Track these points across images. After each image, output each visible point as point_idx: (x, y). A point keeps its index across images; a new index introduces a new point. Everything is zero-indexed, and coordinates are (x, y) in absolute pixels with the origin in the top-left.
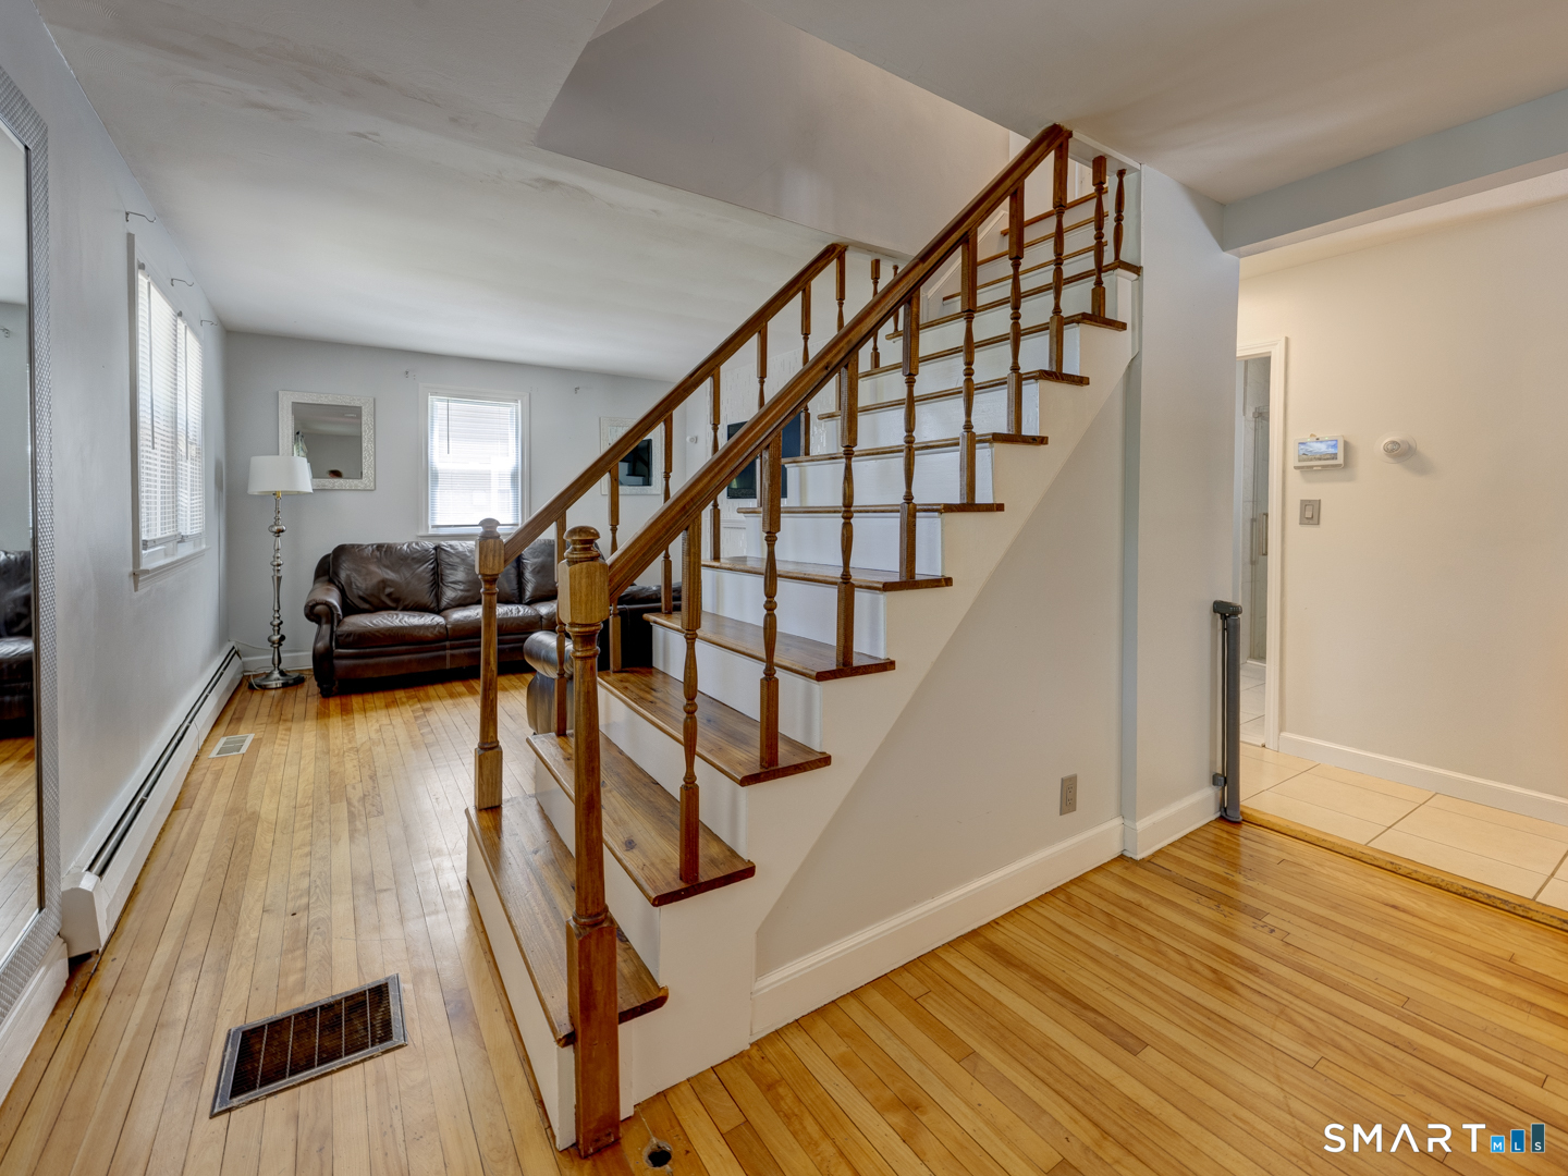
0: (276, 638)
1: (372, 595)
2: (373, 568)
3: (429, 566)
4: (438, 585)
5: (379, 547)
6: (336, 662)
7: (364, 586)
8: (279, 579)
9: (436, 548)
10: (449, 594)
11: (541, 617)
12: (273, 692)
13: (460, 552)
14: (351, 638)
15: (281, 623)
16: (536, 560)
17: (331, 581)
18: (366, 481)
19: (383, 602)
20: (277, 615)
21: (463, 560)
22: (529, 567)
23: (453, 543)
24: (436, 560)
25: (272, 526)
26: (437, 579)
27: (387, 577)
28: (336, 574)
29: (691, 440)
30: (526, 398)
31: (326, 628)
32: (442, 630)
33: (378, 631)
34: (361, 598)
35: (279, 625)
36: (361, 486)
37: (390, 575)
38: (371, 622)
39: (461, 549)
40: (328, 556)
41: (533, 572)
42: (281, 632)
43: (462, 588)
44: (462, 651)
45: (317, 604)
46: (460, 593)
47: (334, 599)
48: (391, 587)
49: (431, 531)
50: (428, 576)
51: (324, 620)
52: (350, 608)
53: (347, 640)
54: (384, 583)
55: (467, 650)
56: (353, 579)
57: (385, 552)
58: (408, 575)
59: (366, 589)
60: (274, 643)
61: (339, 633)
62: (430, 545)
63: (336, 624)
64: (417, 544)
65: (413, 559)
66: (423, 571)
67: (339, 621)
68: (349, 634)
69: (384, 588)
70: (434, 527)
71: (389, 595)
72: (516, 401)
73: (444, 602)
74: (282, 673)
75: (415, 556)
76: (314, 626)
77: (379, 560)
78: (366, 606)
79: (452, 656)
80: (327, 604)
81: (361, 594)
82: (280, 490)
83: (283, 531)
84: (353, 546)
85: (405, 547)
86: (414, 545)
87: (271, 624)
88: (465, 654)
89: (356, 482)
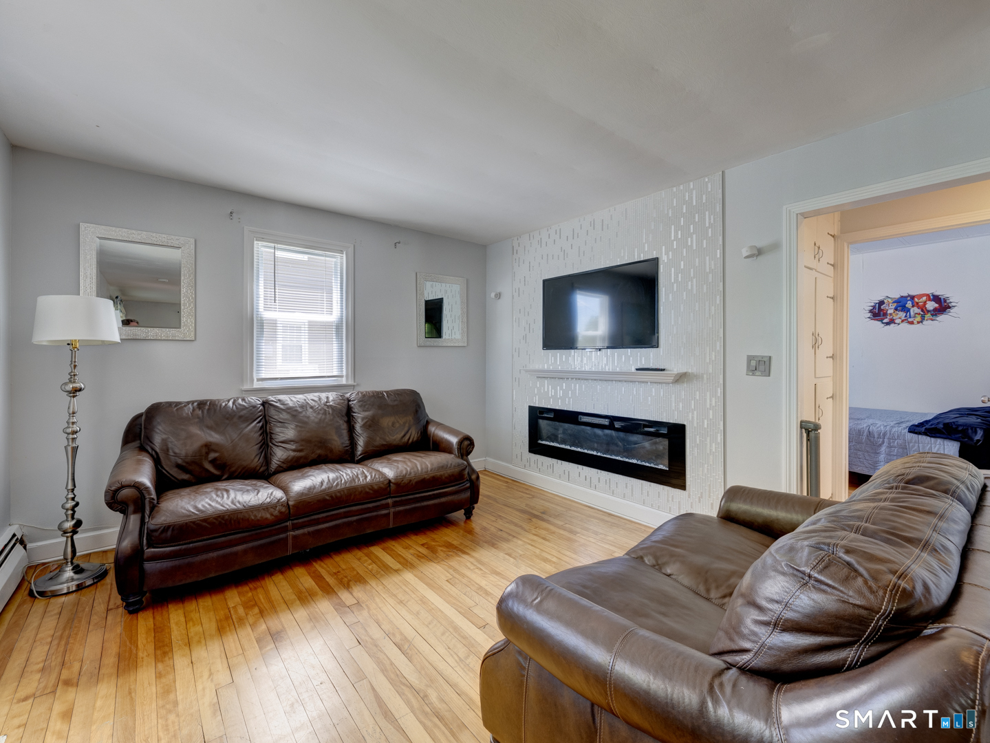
0: (69, 525)
1: (193, 462)
2: (195, 430)
3: (256, 425)
4: (268, 446)
5: (201, 404)
6: (148, 566)
7: (183, 453)
8: (75, 450)
9: (264, 404)
10: (279, 455)
11: (390, 481)
12: (63, 599)
13: (290, 408)
14: (169, 533)
15: (77, 504)
16: (367, 414)
17: (142, 449)
18: (186, 330)
19: (207, 470)
20: (71, 496)
21: (294, 416)
22: (359, 420)
23: (282, 397)
24: (265, 416)
25: (66, 384)
26: (266, 439)
27: (210, 439)
28: (149, 439)
29: (496, 295)
30: (351, 250)
31: (134, 519)
32: (283, 510)
33: (205, 520)
34: (178, 466)
35: (73, 509)
36: (181, 337)
37: (215, 437)
38: (196, 507)
39: (291, 404)
40: (138, 417)
41: (364, 426)
42: (76, 516)
43: (294, 447)
44: (306, 530)
45: (123, 487)
46: (292, 454)
47: (145, 478)
48: (215, 451)
49: (257, 385)
50: (256, 437)
51: (131, 508)
52: (165, 484)
53: (163, 535)
54: (208, 447)
55: (311, 529)
56: (170, 445)
57: (207, 410)
58: (235, 436)
59: (186, 456)
60: (65, 532)
61: (152, 527)
62: (256, 400)
63: (147, 512)
64: (243, 400)
65: (241, 417)
66: (251, 431)
67: (153, 508)
68: (166, 528)
69: (207, 453)
70: (259, 380)
71: (213, 462)
72: (341, 252)
73: (275, 462)
74: (78, 570)
75: (242, 413)
76: (119, 517)
77: (201, 420)
78: (185, 477)
79: (295, 537)
80: (138, 487)
81: (180, 461)
82: (77, 338)
83: (80, 390)
84: (170, 404)
85: (231, 404)
86: (240, 401)
87: (63, 507)
88: (309, 532)
89: (173, 331)
